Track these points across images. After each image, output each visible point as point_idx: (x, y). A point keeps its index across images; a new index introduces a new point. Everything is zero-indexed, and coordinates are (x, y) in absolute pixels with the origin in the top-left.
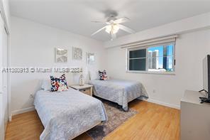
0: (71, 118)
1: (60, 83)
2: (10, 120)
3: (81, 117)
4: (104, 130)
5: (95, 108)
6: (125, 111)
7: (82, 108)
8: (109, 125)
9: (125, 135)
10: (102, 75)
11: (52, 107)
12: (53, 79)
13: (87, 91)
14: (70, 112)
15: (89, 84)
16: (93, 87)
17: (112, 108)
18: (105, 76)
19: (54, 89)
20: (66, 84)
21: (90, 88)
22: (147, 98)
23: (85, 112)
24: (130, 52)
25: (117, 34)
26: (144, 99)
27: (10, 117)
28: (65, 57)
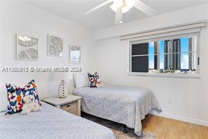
10: (93, 80)
13: (71, 107)
15: (74, 94)
16: (82, 99)
18: (98, 80)
19: (14, 108)
20: (37, 97)
21: (76, 101)
22: (160, 111)
24: (133, 46)
28: (34, 51)
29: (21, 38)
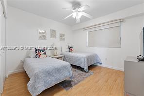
0: (49, 73)
1: (42, 53)
2: (7, 77)
3: (56, 73)
4: (72, 83)
5: (65, 68)
6: (86, 72)
7: (56, 67)
8: (75, 80)
9: (86, 86)
10: (70, 49)
11: (36, 66)
12: (36, 50)
14: (48, 69)
15: (61, 54)
16: (64, 56)
17: (77, 70)
18: (72, 49)
19: (37, 56)
20: (45, 53)
21: (62, 57)
22: (101, 64)
23: (58, 70)
25: (80, 18)
26: (99, 65)
27: (7, 75)
28: (45, 36)
29: (40, 31)
